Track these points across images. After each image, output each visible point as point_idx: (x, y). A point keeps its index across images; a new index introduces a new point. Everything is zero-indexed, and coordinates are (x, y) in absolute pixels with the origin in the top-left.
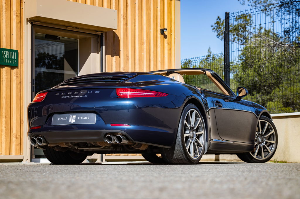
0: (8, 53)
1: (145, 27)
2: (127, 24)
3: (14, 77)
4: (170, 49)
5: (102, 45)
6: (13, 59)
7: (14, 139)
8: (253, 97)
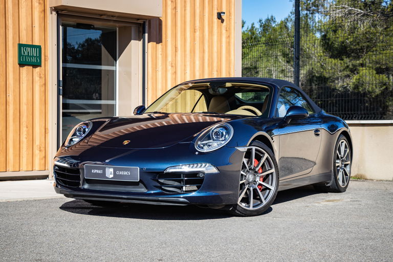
0: (28, 49)
1: (198, 11)
2: (175, 8)
3: (37, 78)
4: (229, 37)
5: (144, 33)
6: (35, 57)
7: (37, 152)
8: (342, 62)
